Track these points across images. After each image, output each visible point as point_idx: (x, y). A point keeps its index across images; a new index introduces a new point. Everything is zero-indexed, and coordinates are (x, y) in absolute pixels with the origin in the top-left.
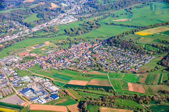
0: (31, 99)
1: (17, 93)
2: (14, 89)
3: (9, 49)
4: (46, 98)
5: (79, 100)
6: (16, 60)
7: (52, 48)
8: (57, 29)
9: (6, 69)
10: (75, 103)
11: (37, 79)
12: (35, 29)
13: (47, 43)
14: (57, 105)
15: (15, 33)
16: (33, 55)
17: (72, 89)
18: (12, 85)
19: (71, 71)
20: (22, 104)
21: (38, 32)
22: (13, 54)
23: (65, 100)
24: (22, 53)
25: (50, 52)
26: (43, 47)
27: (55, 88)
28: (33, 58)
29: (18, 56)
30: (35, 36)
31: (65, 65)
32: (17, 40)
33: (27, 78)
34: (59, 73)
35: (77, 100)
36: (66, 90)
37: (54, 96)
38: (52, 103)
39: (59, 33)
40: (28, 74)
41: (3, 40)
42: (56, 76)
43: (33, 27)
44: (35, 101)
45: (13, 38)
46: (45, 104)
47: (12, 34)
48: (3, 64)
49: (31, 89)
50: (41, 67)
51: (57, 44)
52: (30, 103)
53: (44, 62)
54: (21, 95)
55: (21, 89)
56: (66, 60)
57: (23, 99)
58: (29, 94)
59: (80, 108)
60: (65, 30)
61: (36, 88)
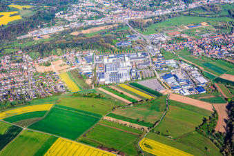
0: (173, 88)
1: (158, 77)
2: (156, 72)
3: (158, 25)
4: (190, 90)
5: (230, 100)
6: (163, 39)
7: (208, 31)
8: (219, 9)
9: (150, 47)
10: (224, 102)
11: (183, 66)
12: (192, 6)
13: (204, 24)
14: (201, 100)
15: (169, 7)
16: (185, 36)
17: (223, 85)
18: (154, 67)
19: (227, 63)
20: (161, 91)
21: (195, 9)
22: (162, 32)
23: (212, 96)
24: (172, 32)
25: (205, 35)
26: (198, 29)
27: (202, 80)
28: (183, 39)
29: (167, 35)
30: (191, 13)
31: (220, 54)
32: (169, 16)
33: (172, 62)
34: (212, 63)
35: (226, 99)
36: (216, 84)
37: (200, 89)
38: (196, 97)
39: (221, 14)
40: (174, 57)
41: (154, 13)
42: (207, 65)
43: (191, 3)
44: (177, 91)
45: (165, 12)
46: (187, 96)
47: (165, 8)
48: (148, 41)
49: (174, 76)
50: (191, 52)
51: (215, 27)
52: (170, 91)
53: (196, 47)
54: (162, 80)
55: (163, 74)
56: (223, 48)
57: (164, 85)
58: (171, 81)
59: (229, 110)
60: (229, 11)
61: (180, 76)
